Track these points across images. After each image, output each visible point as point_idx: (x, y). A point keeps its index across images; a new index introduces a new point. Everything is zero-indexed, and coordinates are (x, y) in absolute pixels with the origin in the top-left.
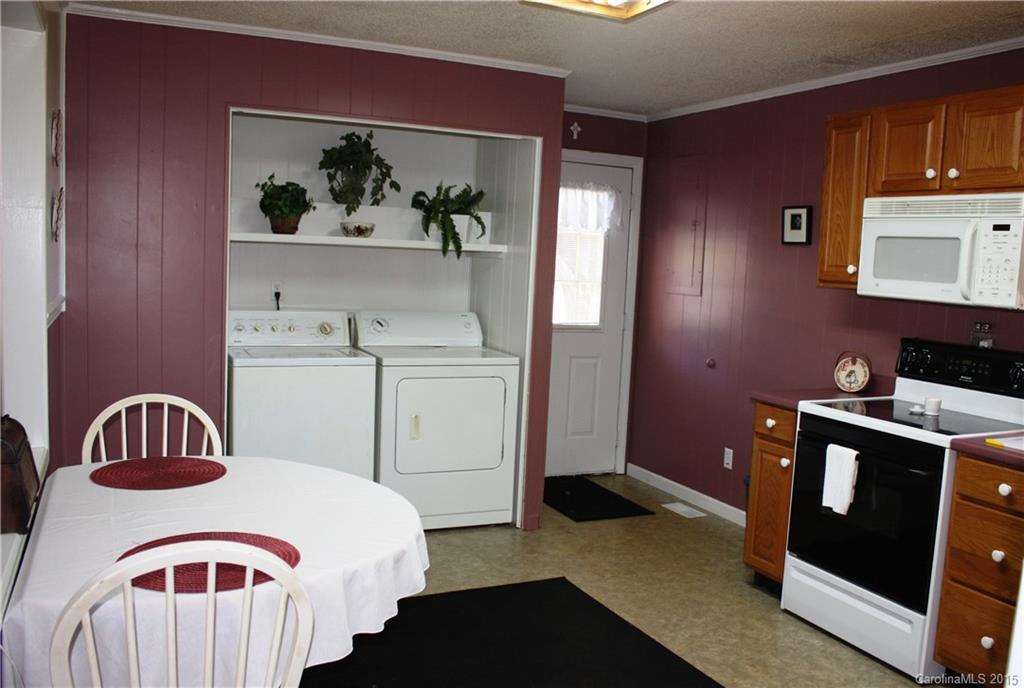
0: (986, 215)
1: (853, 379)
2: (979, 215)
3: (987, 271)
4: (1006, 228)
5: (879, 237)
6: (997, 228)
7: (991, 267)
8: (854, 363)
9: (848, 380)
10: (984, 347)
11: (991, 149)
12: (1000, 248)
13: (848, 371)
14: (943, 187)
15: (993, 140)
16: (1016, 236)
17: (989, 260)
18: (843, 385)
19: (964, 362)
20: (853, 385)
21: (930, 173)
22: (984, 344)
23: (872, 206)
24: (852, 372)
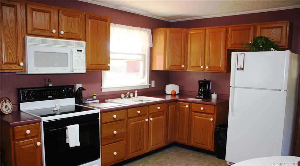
0: (74, 47)
1: (7, 108)
2: (72, 46)
3: (77, 63)
4: (81, 51)
5: (35, 52)
6: (78, 51)
7: (78, 62)
8: (6, 102)
9: (6, 109)
10: (50, 86)
11: (71, 27)
12: (80, 56)
13: (5, 106)
14: (59, 36)
15: (72, 25)
16: (84, 53)
17: (77, 60)
18: (6, 112)
19: (47, 92)
20: (9, 111)
21: (54, 31)
22: (50, 85)
23: (30, 40)
24: (6, 106)
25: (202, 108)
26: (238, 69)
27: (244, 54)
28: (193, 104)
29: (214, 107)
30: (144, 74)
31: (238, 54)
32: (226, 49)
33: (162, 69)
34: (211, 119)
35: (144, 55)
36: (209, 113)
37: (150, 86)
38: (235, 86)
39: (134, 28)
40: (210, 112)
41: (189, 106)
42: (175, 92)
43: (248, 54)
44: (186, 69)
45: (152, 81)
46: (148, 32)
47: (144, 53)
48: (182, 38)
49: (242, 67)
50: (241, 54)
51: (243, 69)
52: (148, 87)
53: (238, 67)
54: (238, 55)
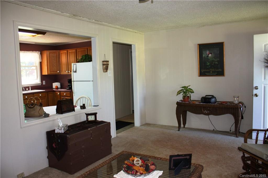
25: (65, 94)
26: (74, 72)
28: (62, 92)
29: (70, 93)
30: (37, 77)
33: (47, 74)
35: (37, 67)
36: (68, 96)
37: (42, 84)
38: (74, 80)
39: (27, 52)
41: (60, 93)
42: (57, 87)
44: (61, 73)
45: (43, 81)
46: (38, 53)
47: (37, 65)
48: (56, 56)
50: (75, 64)
51: (76, 72)
52: (41, 85)
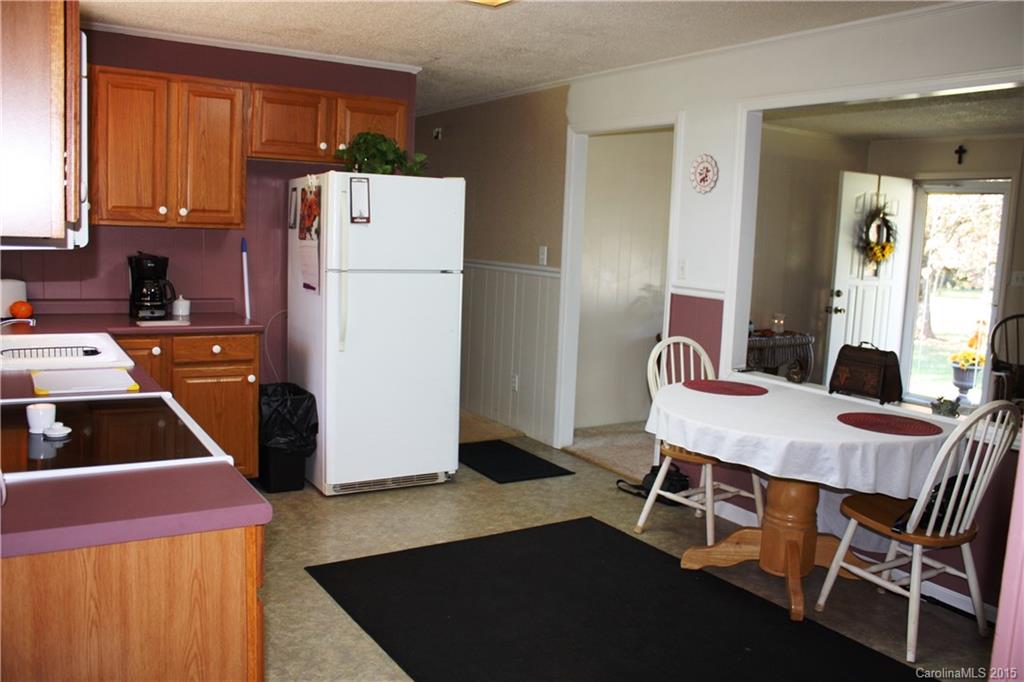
25: (217, 349)
26: (353, 220)
27: (368, 179)
28: (175, 338)
29: (256, 337)
31: (351, 179)
32: (243, 156)
34: (252, 378)
36: (241, 358)
40: (241, 355)
41: (166, 348)
43: (376, 179)
49: (367, 216)
50: (360, 180)
51: (368, 220)
53: (354, 215)
54: (351, 181)
